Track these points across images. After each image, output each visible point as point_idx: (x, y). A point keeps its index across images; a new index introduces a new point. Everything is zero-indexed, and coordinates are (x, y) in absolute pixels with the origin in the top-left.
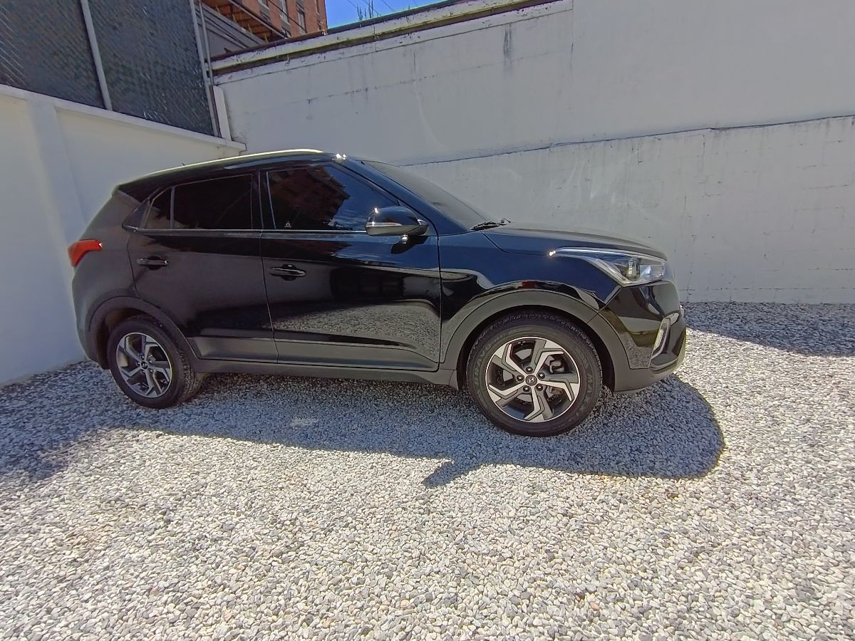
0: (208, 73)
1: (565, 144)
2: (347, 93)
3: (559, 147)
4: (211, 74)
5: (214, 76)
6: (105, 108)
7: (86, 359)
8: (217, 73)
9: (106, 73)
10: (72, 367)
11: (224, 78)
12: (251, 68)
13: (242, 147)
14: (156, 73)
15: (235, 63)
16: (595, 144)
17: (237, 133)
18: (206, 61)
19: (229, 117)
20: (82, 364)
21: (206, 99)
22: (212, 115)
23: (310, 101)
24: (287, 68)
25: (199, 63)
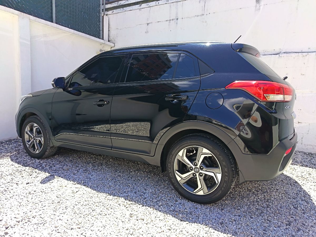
0: (103, 10)
1: (290, 53)
2: (167, 21)
3: (285, 54)
4: (104, 10)
5: (105, 11)
6: (52, 22)
7: (17, 138)
8: (107, 10)
9: (56, 6)
10: (10, 141)
11: (110, 12)
12: (123, 8)
13: (113, 45)
14: (79, 8)
15: (116, 5)
16: (309, 53)
17: (111, 38)
18: (103, 4)
19: (109, 31)
20: (15, 140)
21: (100, 22)
22: (101, 29)
23: (148, 24)
24: (139, 8)
25: (100, 5)
